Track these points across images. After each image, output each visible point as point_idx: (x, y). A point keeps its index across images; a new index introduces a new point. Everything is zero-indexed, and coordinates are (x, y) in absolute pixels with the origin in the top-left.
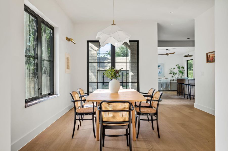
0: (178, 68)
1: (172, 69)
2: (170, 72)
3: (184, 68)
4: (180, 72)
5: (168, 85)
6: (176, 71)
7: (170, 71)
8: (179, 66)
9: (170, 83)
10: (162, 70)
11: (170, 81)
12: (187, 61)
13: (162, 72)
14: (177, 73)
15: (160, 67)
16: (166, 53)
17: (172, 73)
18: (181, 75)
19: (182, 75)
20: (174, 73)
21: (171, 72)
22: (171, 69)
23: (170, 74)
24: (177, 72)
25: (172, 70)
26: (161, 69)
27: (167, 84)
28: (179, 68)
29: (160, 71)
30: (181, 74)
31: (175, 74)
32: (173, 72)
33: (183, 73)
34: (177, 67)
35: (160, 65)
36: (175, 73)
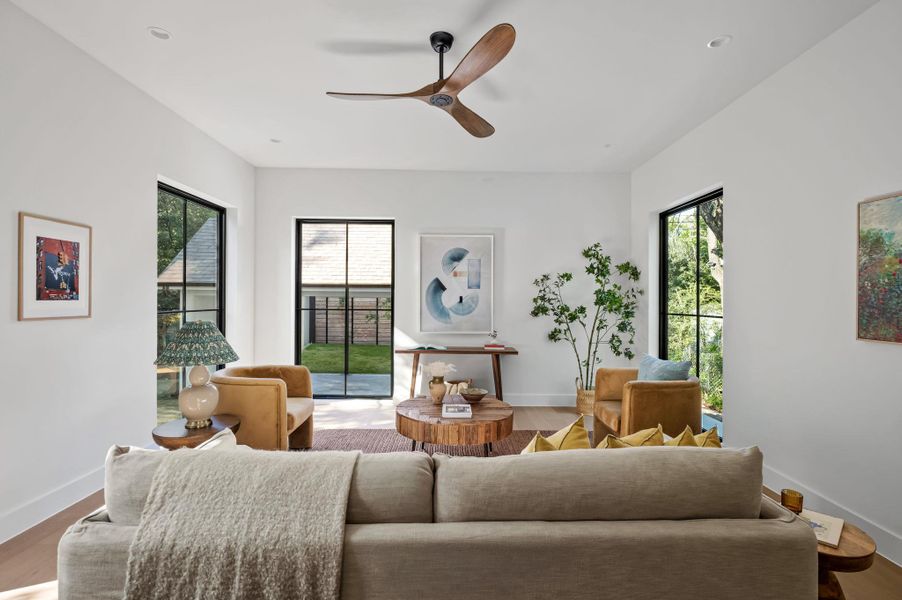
0: (590, 270)
1: (554, 278)
2: (539, 302)
3: (635, 274)
4: (604, 299)
7: (536, 292)
8: (603, 253)
9: (333, 564)
10: (479, 287)
12: (664, 215)
13: (475, 300)
14: (582, 310)
15: (461, 266)
17: (547, 311)
18: (615, 330)
19: (622, 327)
20: (562, 311)
21: (543, 298)
22: (548, 282)
24: (588, 300)
25: (554, 288)
26: (474, 281)
28: (600, 270)
29: (467, 293)
30: (613, 319)
31: (573, 318)
32: (556, 304)
33: (628, 314)
34: (587, 262)
35: (467, 252)
36: (573, 307)
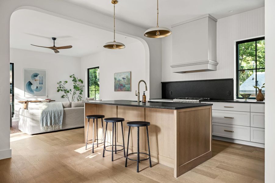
0: (73, 81)
1: (63, 83)
2: (59, 88)
3: (82, 82)
4: (75, 87)
5: (59, 118)
6: (70, 86)
7: (58, 86)
8: (75, 77)
9: (62, 113)
10: (42, 84)
11: (64, 107)
12: (88, 69)
14: (71, 90)
15: (37, 78)
16: (53, 46)
17: (62, 90)
18: (79, 94)
19: (81, 93)
20: (65, 90)
22: (61, 83)
23: (58, 91)
24: (72, 87)
25: (63, 85)
26: (41, 82)
27: (56, 115)
28: (75, 80)
29: (39, 86)
30: (78, 92)
31: (68, 92)
33: (82, 91)
35: (39, 74)
36: (68, 89)
